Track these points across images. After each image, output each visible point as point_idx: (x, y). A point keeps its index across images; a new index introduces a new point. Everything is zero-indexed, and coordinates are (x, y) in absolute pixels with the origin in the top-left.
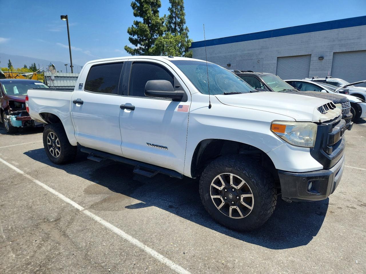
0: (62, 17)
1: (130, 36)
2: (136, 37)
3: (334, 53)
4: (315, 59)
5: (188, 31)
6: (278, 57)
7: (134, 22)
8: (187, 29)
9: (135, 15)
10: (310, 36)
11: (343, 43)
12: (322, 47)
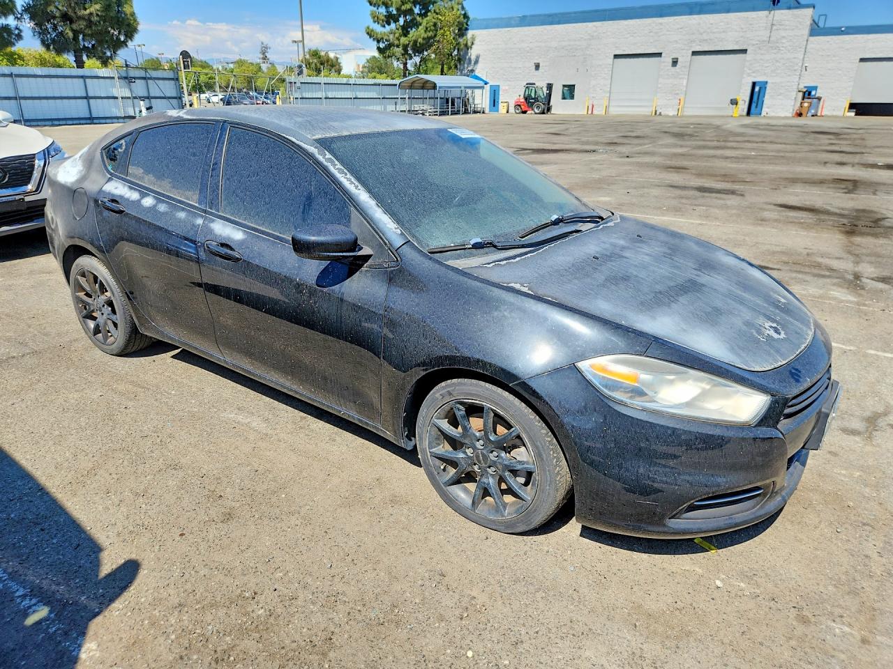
3: (693, 52)
4: (666, 59)
6: (615, 56)
10: (661, 24)
11: (706, 38)
12: (676, 41)
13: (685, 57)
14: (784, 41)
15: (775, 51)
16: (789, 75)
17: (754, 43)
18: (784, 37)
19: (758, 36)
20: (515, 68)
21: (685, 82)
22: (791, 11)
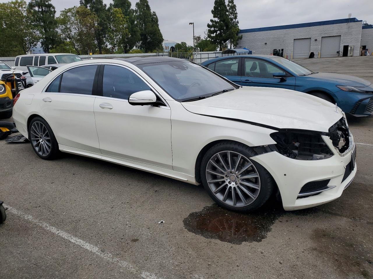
0: (190, 24)
1: (209, 28)
2: (213, 29)
3: (322, 37)
4: (313, 40)
5: (238, 23)
6: (294, 39)
7: (211, 20)
8: (238, 22)
9: (214, 17)
10: (310, 29)
11: (326, 32)
12: (316, 34)
13: (319, 39)
14: (353, 32)
15: (351, 35)
16: (356, 43)
17: (343, 33)
18: (353, 31)
19: (344, 31)
20: (258, 45)
21: (320, 47)
22: (355, 23)
